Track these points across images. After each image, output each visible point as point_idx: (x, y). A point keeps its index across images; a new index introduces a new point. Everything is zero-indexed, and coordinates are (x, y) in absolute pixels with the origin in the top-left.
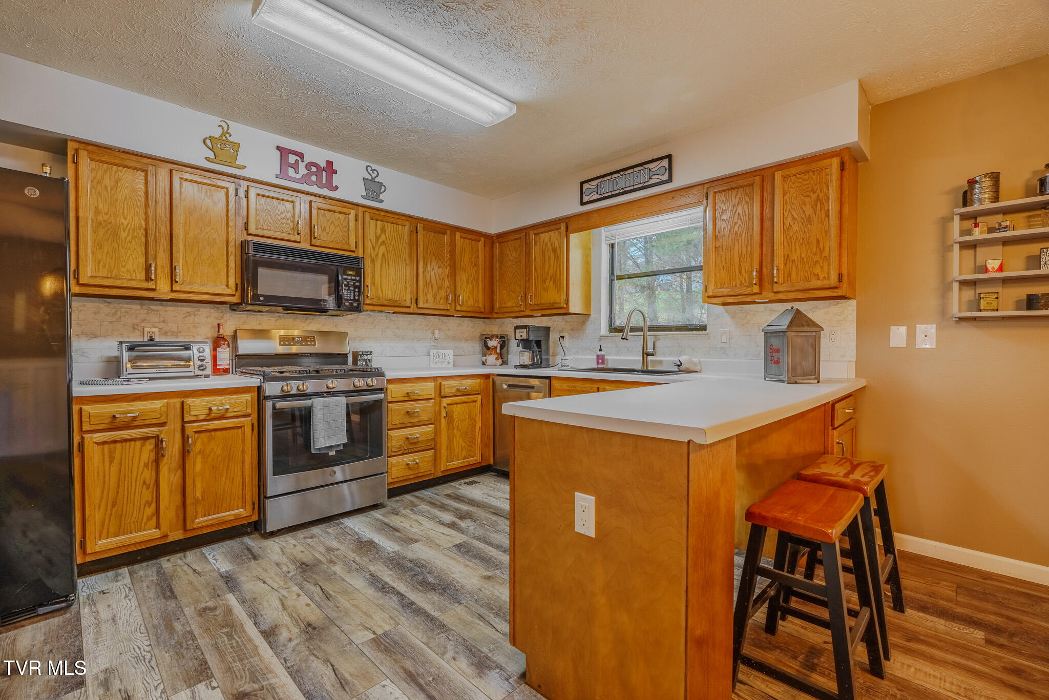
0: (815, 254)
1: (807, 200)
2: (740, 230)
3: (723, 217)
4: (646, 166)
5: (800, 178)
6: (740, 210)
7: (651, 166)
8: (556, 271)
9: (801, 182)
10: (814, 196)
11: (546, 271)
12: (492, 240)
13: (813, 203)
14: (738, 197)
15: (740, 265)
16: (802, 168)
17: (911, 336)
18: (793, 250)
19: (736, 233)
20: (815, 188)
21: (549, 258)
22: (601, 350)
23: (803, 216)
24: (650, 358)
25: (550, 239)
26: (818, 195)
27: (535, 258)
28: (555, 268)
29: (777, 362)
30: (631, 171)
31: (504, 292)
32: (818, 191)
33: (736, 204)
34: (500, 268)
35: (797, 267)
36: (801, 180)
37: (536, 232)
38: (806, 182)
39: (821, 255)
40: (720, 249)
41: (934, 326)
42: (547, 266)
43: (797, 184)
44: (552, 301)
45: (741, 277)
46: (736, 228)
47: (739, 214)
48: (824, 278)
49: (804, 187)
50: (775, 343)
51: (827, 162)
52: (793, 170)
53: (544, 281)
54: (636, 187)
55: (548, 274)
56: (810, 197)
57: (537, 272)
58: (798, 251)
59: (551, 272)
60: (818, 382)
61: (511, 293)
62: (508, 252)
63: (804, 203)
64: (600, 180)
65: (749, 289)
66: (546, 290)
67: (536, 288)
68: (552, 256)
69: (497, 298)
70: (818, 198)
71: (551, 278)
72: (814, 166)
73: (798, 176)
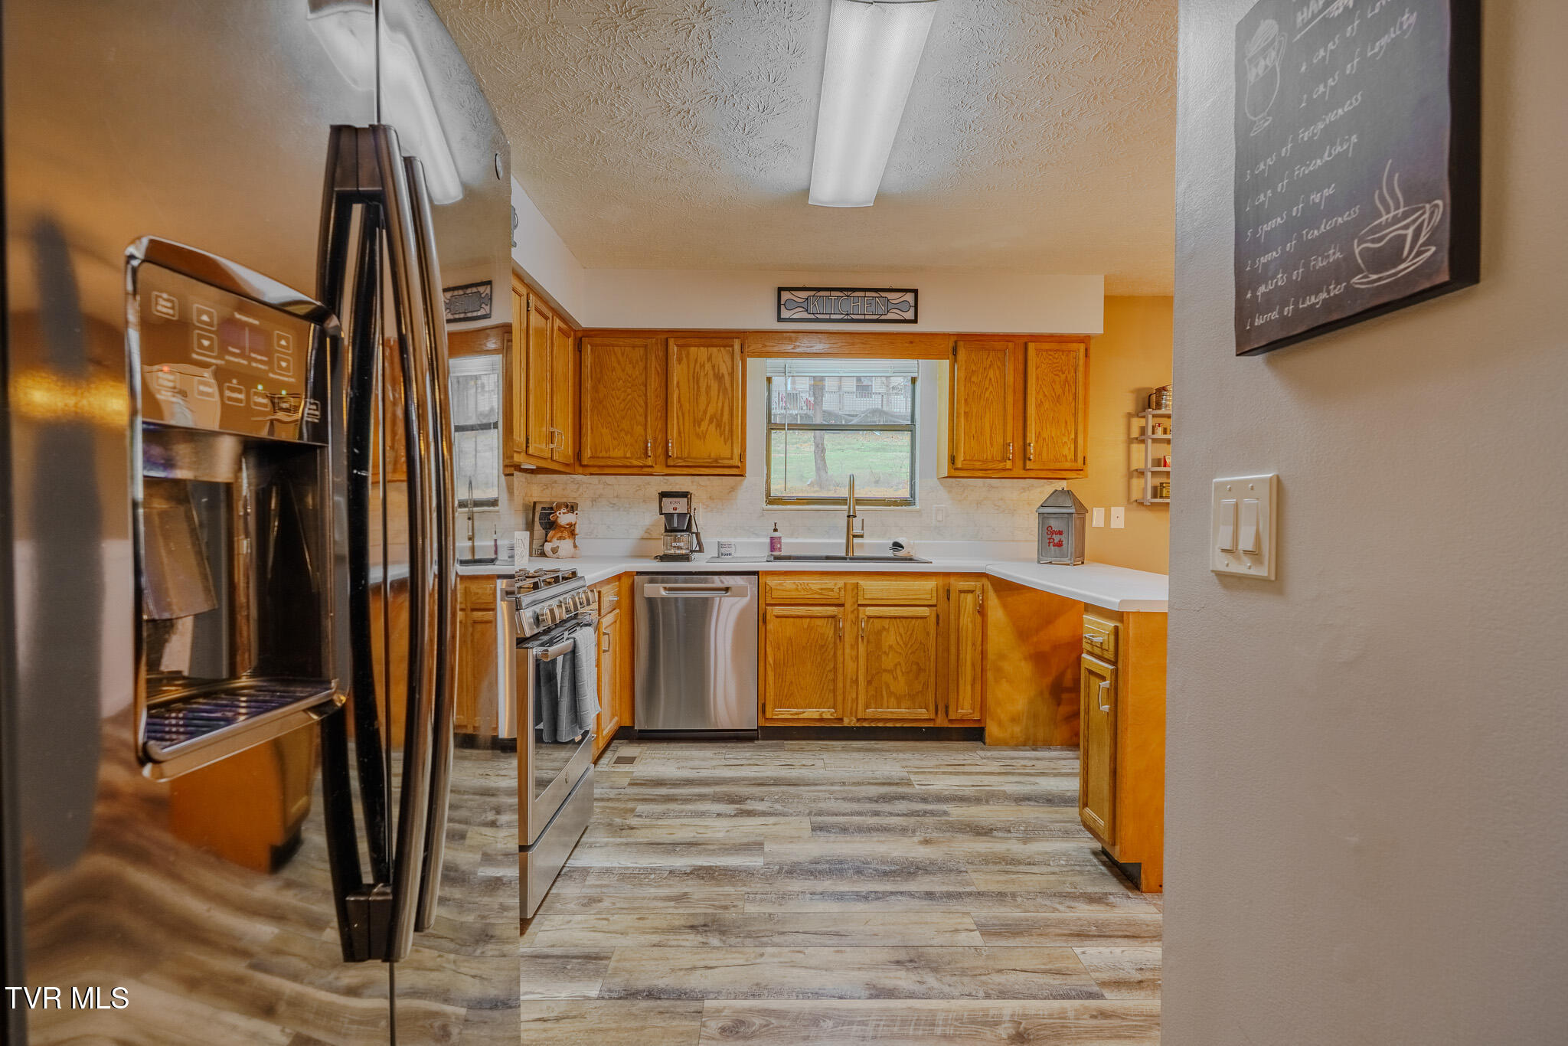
0: (1064, 435)
1: (1057, 379)
2: (992, 397)
3: (973, 379)
4: (884, 294)
5: (1050, 355)
6: (991, 374)
7: (891, 296)
8: (722, 410)
9: (1050, 359)
10: (1063, 377)
11: (702, 407)
12: (582, 338)
13: (1062, 383)
14: (989, 360)
15: (991, 436)
16: (1054, 346)
17: (1108, 517)
18: (1044, 429)
19: (987, 399)
20: (1064, 368)
21: (708, 387)
22: (775, 530)
23: (1053, 395)
24: (856, 540)
25: (709, 359)
26: (1066, 377)
27: (678, 383)
28: (720, 405)
29: (1060, 544)
30: (861, 294)
31: (605, 431)
32: (1067, 372)
33: (988, 366)
34: (595, 389)
35: (1047, 445)
36: (1051, 357)
37: (681, 341)
38: (1055, 361)
39: (1069, 437)
40: (970, 414)
41: (1123, 508)
42: (703, 399)
43: (1047, 360)
44: (713, 455)
45: (992, 450)
46: (987, 395)
47: (990, 379)
48: (1071, 461)
49: (1054, 366)
50: (1055, 525)
51: (1074, 346)
52: (1046, 346)
53: (697, 422)
54: (867, 317)
55: (705, 412)
56: (1060, 377)
57: (681, 406)
58: (1049, 429)
59: (711, 411)
60: (1083, 563)
61: (622, 434)
62: (615, 364)
63: (1054, 381)
64: (812, 293)
65: (1002, 464)
66: (702, 437)
67: (679, 433)
68: (715, 386)
69: (588, 440)
70: (1066, 380)
71: (711, 421)
72: (1064, 346)
73: (1049, 353)
